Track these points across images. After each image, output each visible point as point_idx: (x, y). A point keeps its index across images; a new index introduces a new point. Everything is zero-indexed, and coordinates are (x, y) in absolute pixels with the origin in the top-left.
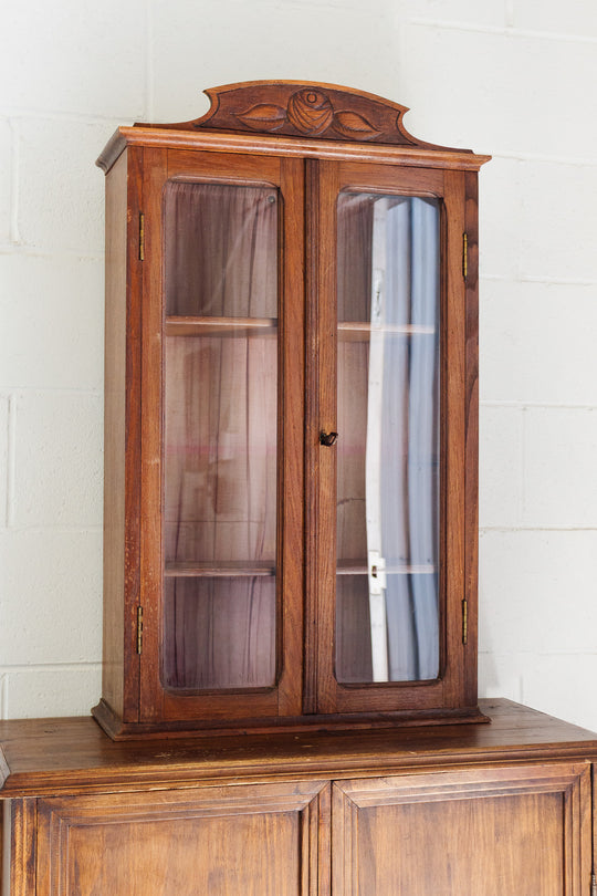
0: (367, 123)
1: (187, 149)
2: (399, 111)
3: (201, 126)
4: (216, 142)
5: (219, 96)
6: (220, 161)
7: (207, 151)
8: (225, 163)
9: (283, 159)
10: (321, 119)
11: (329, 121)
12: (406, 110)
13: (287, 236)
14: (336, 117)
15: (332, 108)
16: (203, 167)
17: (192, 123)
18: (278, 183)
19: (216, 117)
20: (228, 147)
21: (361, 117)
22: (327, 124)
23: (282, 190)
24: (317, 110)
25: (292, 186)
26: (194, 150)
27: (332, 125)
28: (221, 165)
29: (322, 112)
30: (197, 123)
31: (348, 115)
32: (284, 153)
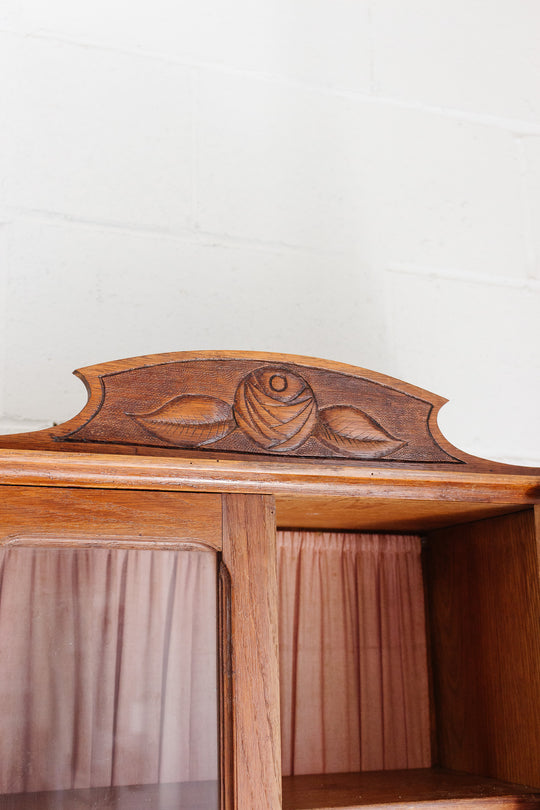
0: (377, 426)
1: (37, 484)
2: (431, 405)
3: (69, 439)
4: (97, 470)
5: (104, 381)
6: (105, 506)
7: (78, 488)
8: (114, 508)
9: (227, 495)
10: (292, 422)
11: (310, 424)
12: (442, 401)
13: (238, 650)
14: (322, 415)
15: (314, 399)
16: (69, 519)
17: (50, 433)
18: (218, 546)
19: (95, 421)
20: (121, 478)
21: (366, 416)
22: (306, 431)
23: (226, 557)
24: (289, 404)
25: (244, 549)
26: (52, 485)
27: (315, 432)
28: (107, 514)
29: (298, 409)
30: (58, 433)
31: (346, 412)
32: (229, 487)
